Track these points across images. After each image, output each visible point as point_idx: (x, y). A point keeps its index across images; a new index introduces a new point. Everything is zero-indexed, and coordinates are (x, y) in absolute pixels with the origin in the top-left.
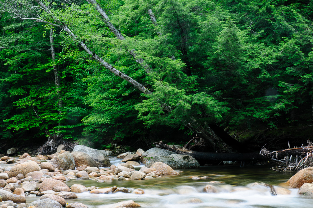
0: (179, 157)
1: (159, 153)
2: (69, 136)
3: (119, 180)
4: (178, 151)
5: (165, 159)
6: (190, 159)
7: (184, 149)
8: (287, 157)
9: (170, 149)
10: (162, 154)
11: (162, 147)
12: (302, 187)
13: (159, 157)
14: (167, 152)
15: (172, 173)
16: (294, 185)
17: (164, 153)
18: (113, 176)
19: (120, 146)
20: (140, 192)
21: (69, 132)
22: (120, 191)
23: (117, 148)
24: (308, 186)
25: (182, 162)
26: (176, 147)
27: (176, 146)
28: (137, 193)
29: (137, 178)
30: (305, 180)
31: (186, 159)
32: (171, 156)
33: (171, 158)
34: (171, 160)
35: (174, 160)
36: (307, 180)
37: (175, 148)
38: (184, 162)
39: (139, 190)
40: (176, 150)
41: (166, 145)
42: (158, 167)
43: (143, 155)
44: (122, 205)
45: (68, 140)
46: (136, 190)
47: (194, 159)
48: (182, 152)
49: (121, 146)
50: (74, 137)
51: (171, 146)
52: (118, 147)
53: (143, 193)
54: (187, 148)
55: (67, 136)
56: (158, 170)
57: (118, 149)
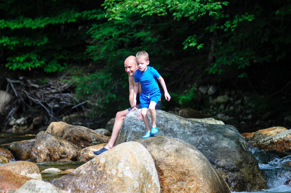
2: (28, 60)
19: (226, 96)
21: (27, 43)
23: (218, 104)
45: (27, 73)
49: (229, 96)
50: (47, 63)
55: (22, 59)
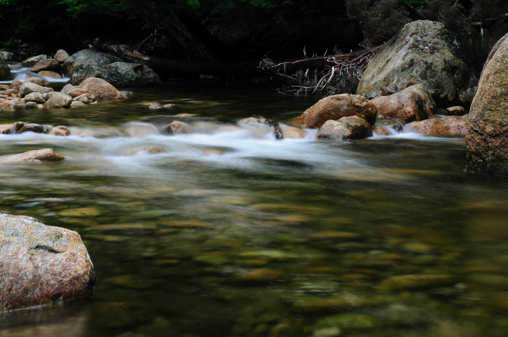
0: (127, 67)
1: (93, 59)
3: (28, 107)
4: (126, 55)
5: (104, 70)
6: (146, 70)
7: (136, 53)
8: (301, 71)
9: (113, 52)
10: (99, 60)
11: (98, 49)
12: (323, 126)
13: (94, 67)
14: (107, 57)
15: (116, 95)
16: (310, 123)
17: (102, 59)
18: (17, 99)
20: (63, 132)
22: (30, 129)
24: (332, 125)
25: (132, 75)
26: (122, 49)
27: (122, 47)
28: (57, 134)
29: (58, 105)
30: (329, 114)
31: (139, 72)
32: (113, 64)
33: (114, 69)
34: (114, 72)
35: (119, 71)
36: (331, 115)
37: (120, 50)
38: (136, 75)
39: (62, 128)
40: (122, 54)
41: (105, 45)
42: (92, 85)
43: (67, 60)
44: (33, 157)
46: (56, 129)
47: (152, 70)
48: (132, 57)
51: (114, 48)
52: (24, 45)
53: (68, 133)
54: (141, 51)
56: (92, 91)
57: (24, 49)
